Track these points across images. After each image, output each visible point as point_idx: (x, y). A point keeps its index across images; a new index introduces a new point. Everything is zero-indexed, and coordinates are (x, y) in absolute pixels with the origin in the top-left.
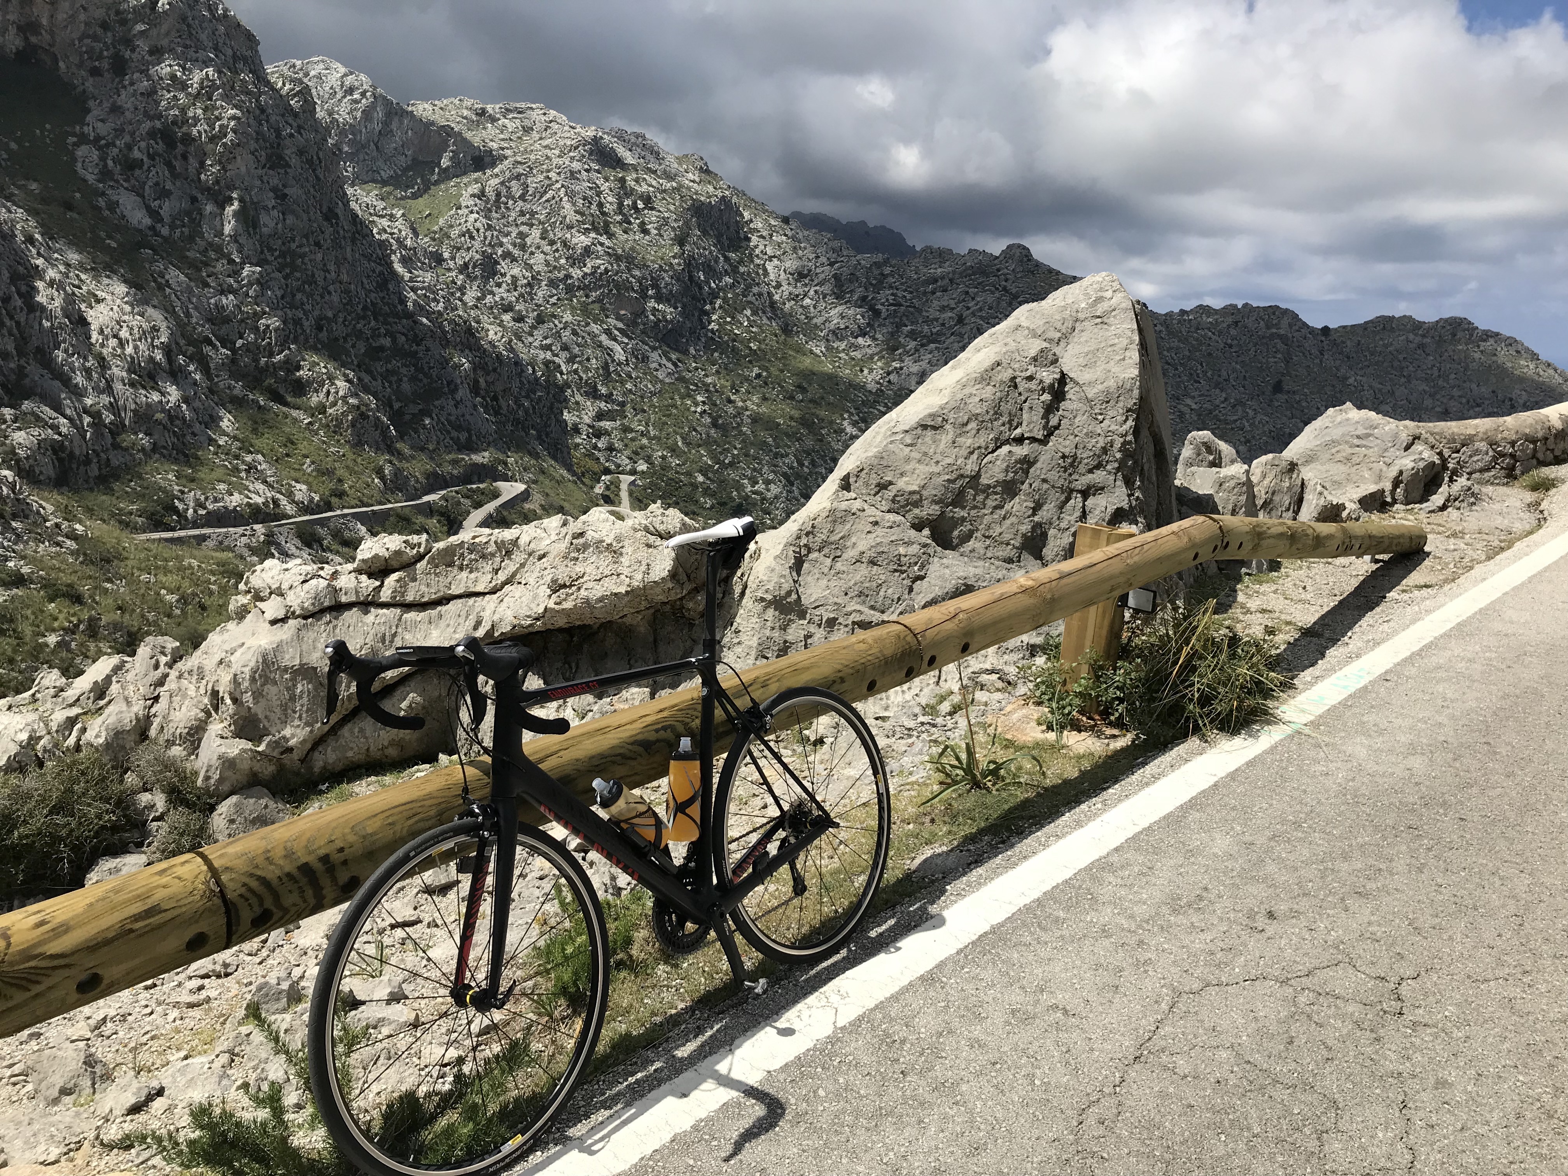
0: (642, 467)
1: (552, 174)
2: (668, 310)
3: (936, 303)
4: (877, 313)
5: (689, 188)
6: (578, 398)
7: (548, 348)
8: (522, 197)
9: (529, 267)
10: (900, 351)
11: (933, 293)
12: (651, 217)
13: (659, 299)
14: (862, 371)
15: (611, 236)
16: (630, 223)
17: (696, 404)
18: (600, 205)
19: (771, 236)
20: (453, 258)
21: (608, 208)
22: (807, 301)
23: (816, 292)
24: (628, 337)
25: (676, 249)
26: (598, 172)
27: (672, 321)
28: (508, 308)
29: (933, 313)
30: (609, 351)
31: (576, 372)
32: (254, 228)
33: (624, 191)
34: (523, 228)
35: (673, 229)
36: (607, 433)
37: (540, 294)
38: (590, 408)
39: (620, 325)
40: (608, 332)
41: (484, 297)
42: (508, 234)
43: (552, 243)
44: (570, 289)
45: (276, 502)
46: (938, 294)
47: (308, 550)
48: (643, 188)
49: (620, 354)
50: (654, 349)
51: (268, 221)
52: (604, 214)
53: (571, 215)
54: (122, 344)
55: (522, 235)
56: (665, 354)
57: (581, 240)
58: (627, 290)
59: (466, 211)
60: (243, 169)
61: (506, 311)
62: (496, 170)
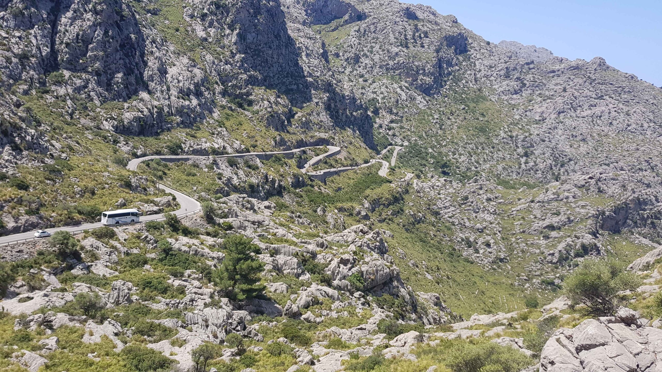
0: (406, 143)
1: (387, 23)
2: (427, 79)
3: (553, 81)
4: (524, 85)
5: (445, 29)
6: (384, 113)
7: (375, 93)
8: (374, 32)
9: (373, 60)
10: (533, 102)
11: (553, 77)
12: (426, 41)
13: (424, 75)
14: (513, 109)
15: (407, 47)
16: (417, 43)
17: (434, 119)
18: (405, 35)
19: (480, 50)
20: (343, 56)
21: (409, 37)
22: (492, 78)
23: (497, 74)
24: (408, 89)
25: (435, 54)
26: (407, 22)
27: (428, 84)
28: (362, 76)
29: (552, 87)
30: (400, 95)
31: (384, 103)
32: (244, 40)
33: (416, 29)
34: (373, 45)
35: (435, 46)
36: (393, 128)
37: (375, 71)
38: (389, 117)
39: (406, 85)
40: (401, 87)
41: (353, 71)
42: (367, 47)
43: (383, 50)
44: (387, 69)
45: (224, 148)
46: (555, 78)
47: (231, 168)
48: (425, 29)
49: (404, 97)
50: (419, 95)
51: (250, 37)
52: (406, 39)
53: (393, 40)
54: (179, 82)
55: (372, 47)
56: (424, 98)
57: (395, 50)
58: (411, 70)
59: (351, 37)
60: (243, 17)
61: (360, 77)
62: (366, 21)
